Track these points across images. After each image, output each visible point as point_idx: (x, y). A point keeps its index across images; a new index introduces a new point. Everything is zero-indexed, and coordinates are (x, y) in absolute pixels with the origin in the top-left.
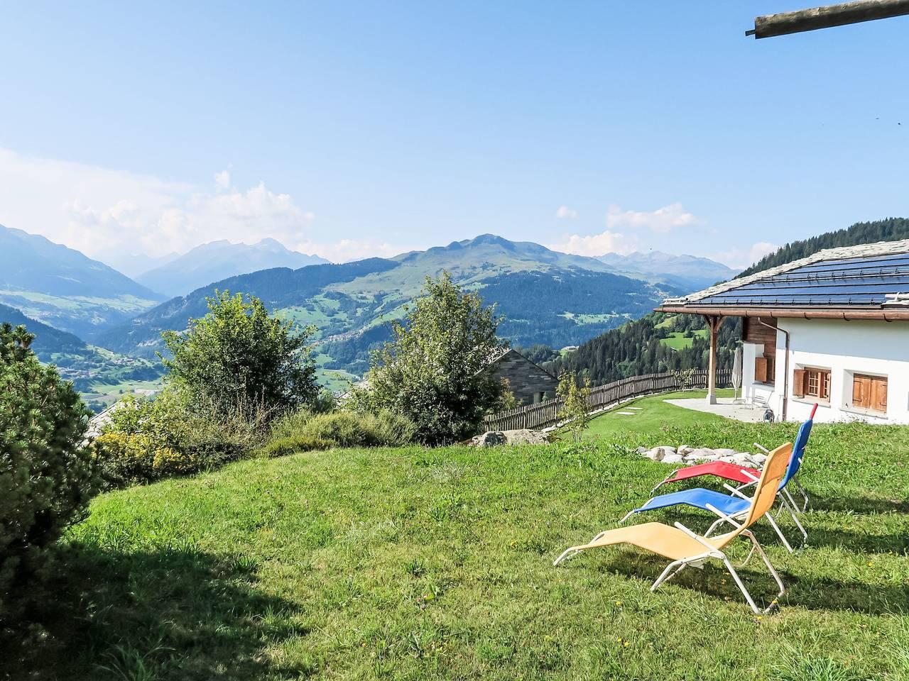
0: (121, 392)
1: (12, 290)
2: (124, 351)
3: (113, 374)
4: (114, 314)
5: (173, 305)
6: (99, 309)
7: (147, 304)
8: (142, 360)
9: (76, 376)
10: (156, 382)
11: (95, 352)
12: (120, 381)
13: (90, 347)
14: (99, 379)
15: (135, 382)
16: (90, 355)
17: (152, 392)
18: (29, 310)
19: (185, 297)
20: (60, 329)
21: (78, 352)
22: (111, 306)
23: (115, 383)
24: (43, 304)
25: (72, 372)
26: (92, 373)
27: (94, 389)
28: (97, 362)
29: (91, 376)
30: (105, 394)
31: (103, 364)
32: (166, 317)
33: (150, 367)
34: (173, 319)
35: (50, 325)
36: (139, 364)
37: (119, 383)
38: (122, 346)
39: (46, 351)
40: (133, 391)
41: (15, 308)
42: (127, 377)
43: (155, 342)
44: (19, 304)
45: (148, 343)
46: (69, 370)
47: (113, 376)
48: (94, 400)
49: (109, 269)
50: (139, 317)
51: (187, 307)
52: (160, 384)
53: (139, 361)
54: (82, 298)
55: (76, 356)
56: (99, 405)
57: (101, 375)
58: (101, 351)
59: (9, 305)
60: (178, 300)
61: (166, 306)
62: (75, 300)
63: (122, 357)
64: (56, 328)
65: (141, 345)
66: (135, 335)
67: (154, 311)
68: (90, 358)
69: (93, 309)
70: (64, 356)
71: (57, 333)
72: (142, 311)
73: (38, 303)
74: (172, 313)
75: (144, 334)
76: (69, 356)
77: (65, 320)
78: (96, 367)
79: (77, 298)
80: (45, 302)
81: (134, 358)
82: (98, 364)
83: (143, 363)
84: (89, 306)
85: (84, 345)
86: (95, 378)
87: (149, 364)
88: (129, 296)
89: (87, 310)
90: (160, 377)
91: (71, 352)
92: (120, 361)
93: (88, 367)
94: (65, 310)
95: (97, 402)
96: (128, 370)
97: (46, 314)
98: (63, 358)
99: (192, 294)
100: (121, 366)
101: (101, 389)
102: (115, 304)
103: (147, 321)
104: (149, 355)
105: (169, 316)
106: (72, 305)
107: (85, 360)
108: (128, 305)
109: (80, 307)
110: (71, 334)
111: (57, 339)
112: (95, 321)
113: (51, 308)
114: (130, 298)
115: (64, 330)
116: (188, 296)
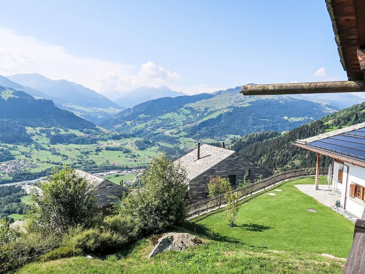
0: (108, 144)
1: (71, 105)
2: (109, 129)
3: (105, 137)
4: (106, 114)
5: (127, 111)
6: (100, 112)
7: (118, 111)
8: (115, 132)
9: (92, 137)
10: (120, 140)
11: (99, 129)
12: (107, 140)
13: (97, 127)
14: (100, 139)
15: (113, 140)
16: (97, 130)
17: (119, 144)
18: (76, 112)
19: (131, 108)
20: (87, 120)
21: (93, 129)
22: (105, 111)
23: (106, 140)
24: (81, 110)
25: (91, 136)
26: (98, 136)
27: (98, 142)
28: (100, 132)
29: (97, 138)
30: (102, 145)
31: (102, 133)
32: (124, 116)
33: (118, 135)
34: (127, 117)
35: (84, 118)
36: (114, 133)
37: (107, 141)
38: (108, 127)
39: (82, 128)
40: (112, 144)
41: (72, 112)
42: (110, 138)
43: (121, 125)
44: (73, 110)
45: (118, 126)
46: (90, 135)
47: (105, 138)
48: (98, 147)
49: (104, 97)
50: (115, 115)
51: (132, 112)
52: (122, 141)
53: (114, 132)
54: (95, 108)
55: (92, 130)
56: (100, 148)
57: (101, 137)
58: (101, 128)
59: (70, 111)
60: (129, 109)
61: (124, 112)
62: (92, 109)
63: (108, 131)
64: (85, 119)
65: (115, 126)
66: (113, 122)
67: (120, 113)
68: (97, 131)
69: (98, 112)
70: (88, 130)
71: (86, 121)
72: (116, 114)
73: (80, 110)
74: (127, 114)
75: (116, 122)
76: (90, 130)
77: (89, 116)
78: (99, 134)
79: (93, 108)
80: (82, 110)
81: (113, 131)
82: (100, 133)
83: (116, 133)
84: (97, 111)
85: (95, 126)
86: (99, 139)
87: (118, 134)
88: (111, 107)
89: (96, 113)
90: (122, 139)
91: (90, 129)
92: (108, 132)
93: (96, 134)
94: (89, 113)
95: (99, 147)
96: (110, 136)
97: (82, 114)
98: (87, 131)
99: (134, 107)
100: (108, 134)
101: (100, 142)
102: (106, 111)
103: (117, 117)
104: (118, 130)
105: (126, 116)
106: (92, 111)
107: (95, 132)
108: (111, 111)
109: (94, 112)
110: (90, 122)
111: (86, 123)
112: (99, 117)
113: (84, 112)
114: (112, 108)
115: (88, 120)
116: (133, 108)
